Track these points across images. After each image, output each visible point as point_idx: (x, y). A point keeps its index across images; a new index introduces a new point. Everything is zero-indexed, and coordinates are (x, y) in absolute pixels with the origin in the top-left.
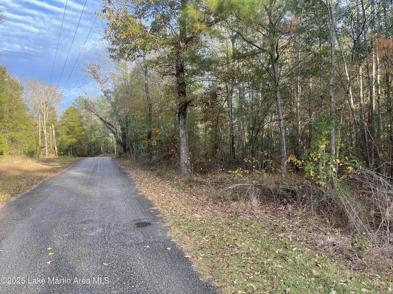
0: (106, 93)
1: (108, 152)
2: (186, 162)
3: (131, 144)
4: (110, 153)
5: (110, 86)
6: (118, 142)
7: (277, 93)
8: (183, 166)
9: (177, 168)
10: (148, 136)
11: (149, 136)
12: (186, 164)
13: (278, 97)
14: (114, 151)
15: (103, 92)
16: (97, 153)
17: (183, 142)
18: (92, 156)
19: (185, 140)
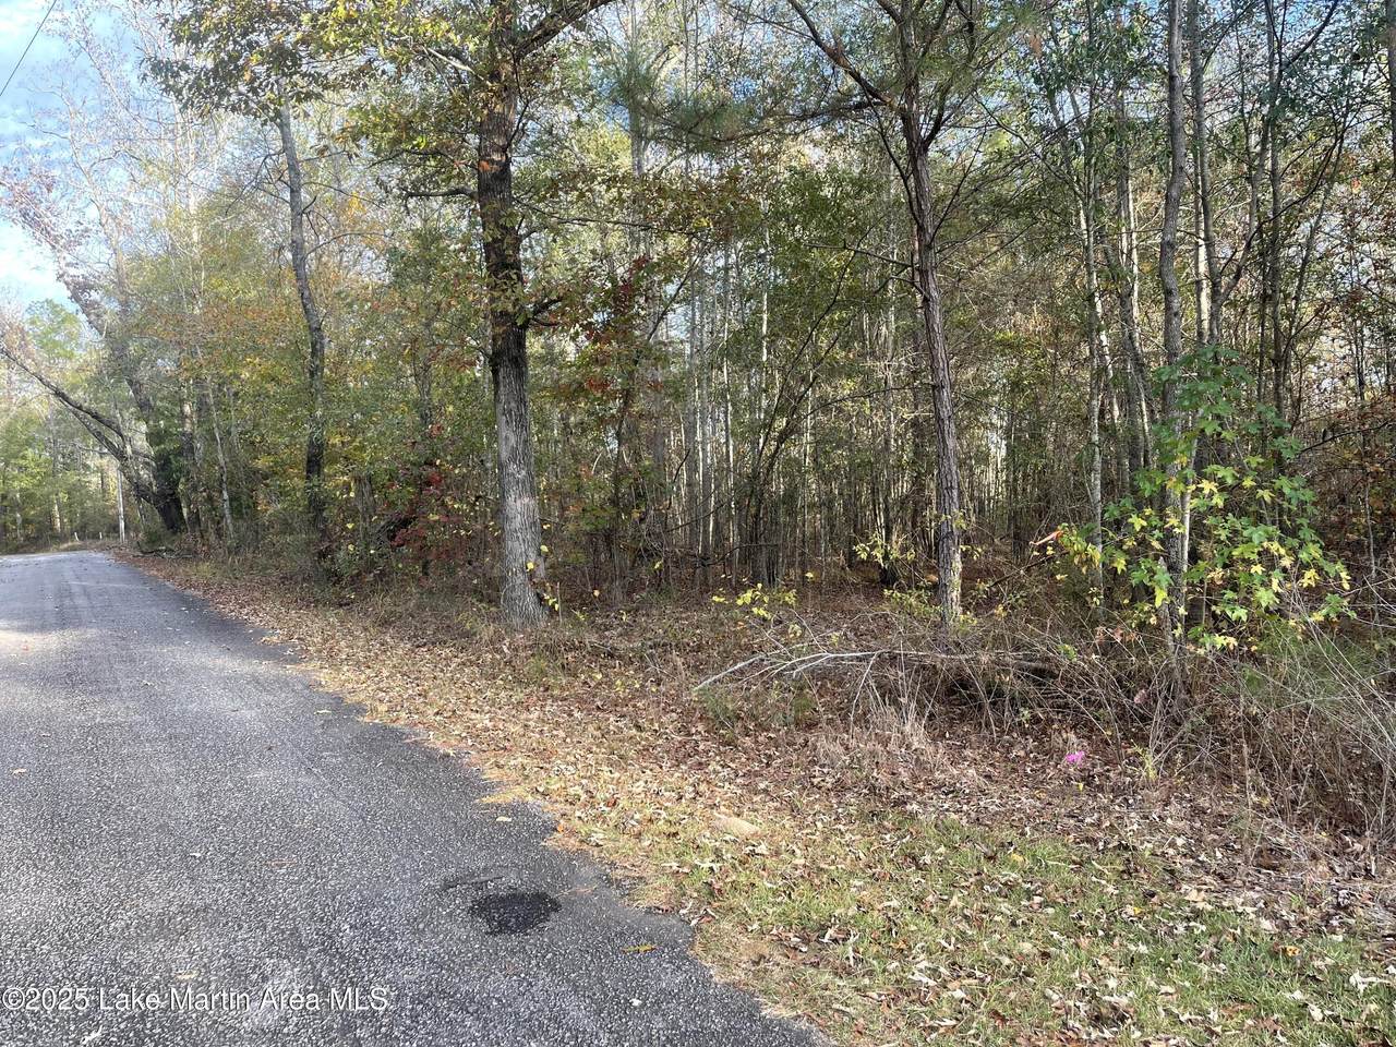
0: (79, 290)
1: (91, 528)
2: (531, 566)
3: (210, 499)
4: (95, 536)
5: (97, 258)
6: (138, 490)
7: (930, 278)
8: (518, 582)
9: (491, 592)
10: (309, 461)
11: (314, 462)
12: (532, 574)
13: (934, 294)
14: (116, 528)
15: (66, 283)
16: (39, 537)
17: (518, 482)
18: (16, 551)
19: (524, 473)
